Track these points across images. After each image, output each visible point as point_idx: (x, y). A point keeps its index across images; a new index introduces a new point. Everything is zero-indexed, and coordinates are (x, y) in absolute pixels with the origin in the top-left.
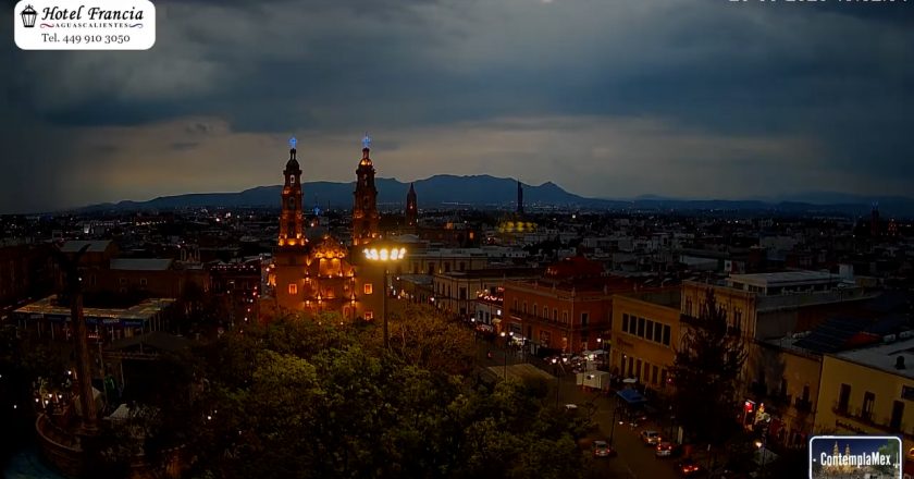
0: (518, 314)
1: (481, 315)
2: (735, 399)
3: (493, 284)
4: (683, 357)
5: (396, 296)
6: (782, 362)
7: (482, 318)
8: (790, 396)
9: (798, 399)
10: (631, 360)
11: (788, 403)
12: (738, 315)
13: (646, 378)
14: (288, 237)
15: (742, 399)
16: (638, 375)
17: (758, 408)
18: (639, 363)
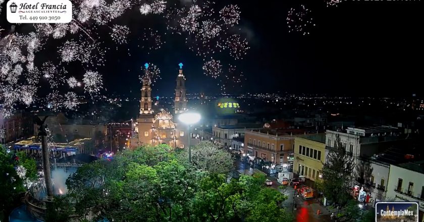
0: (251, 145)
1: (234, 146)
2: (350, 185)
3: (240, 132)
4: (326, 166)
5: (195, 138)
6: (371, 168)
7: (234, 147)
8: (375, 184)
9: (378, 185)
10: (303, 167)
11: (374, 187)
12: (351, 147)
13: (310, 175)
14: (144, 110)
15: (353, 185)
16: (306, 174)
17: (360, 189)
18: (306, 168)
